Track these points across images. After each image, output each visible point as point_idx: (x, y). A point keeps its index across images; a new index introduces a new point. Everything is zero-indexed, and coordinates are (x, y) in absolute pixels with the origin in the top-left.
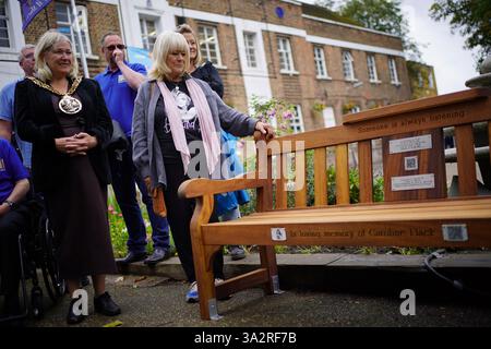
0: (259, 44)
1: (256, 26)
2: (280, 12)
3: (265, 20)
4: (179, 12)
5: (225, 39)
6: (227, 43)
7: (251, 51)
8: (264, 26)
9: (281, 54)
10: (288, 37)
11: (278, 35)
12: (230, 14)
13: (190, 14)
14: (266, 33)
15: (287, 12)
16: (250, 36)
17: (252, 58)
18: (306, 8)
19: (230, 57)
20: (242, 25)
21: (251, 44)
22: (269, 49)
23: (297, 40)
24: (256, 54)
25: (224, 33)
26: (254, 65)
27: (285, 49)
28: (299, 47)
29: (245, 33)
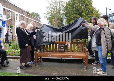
1: (18, 13)
2: (22, 12)
3: (20, 13)
4: (4, 8)
5: (12, 14)
6: (13, 15)
7: (17, 17)
8: (19, 14)
9: (21, 19)
10: (23, 16)
12: (14, 10)
13: (6, 8)
14: (20, 15)
15: (23, 12)
16: (17, 15)
17: (17, 19)
18: (27, 12)
19: (13, 18)
21: (17, 16)
22: (20, 18)
23: (24, 17)
24: (17, 18)
25: (12, 13)
26: (17, 20)
27: (22, 18)
28: (24, 18)
29: (16, 14)
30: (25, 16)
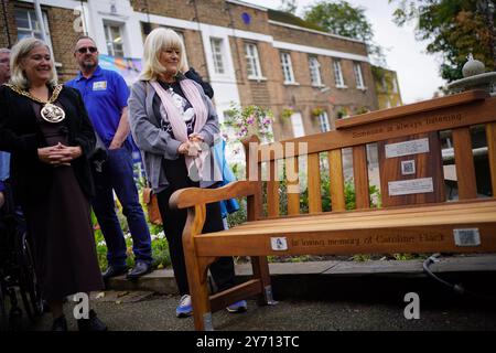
0: (227, 50)
1: (222, 32)
2: (246, 18)
3: (231, 26)
4: (144, 18)
5: (191, 45)
6: (194, 49)
7: (219, 57)
8: (230, 32)
9: (248, 60)
10: (255, 43)
11: (245, 41)
12: (196, 19)
13: (154, 19)
14: (233, 39)
15: (254, 18)
16: (217, 42)
17: (220, 65)
18: (272, 14)
19: (197, 63)
20: (208, 31)
21: (218, 50)
22: (237, 56)
23: (263, 46)
24: (224, 60)
25: (191, 39)
26: (221, 71)
27: (252, 55)
28: (265, 53)
29: (212, 39)
30: (269, 39)
